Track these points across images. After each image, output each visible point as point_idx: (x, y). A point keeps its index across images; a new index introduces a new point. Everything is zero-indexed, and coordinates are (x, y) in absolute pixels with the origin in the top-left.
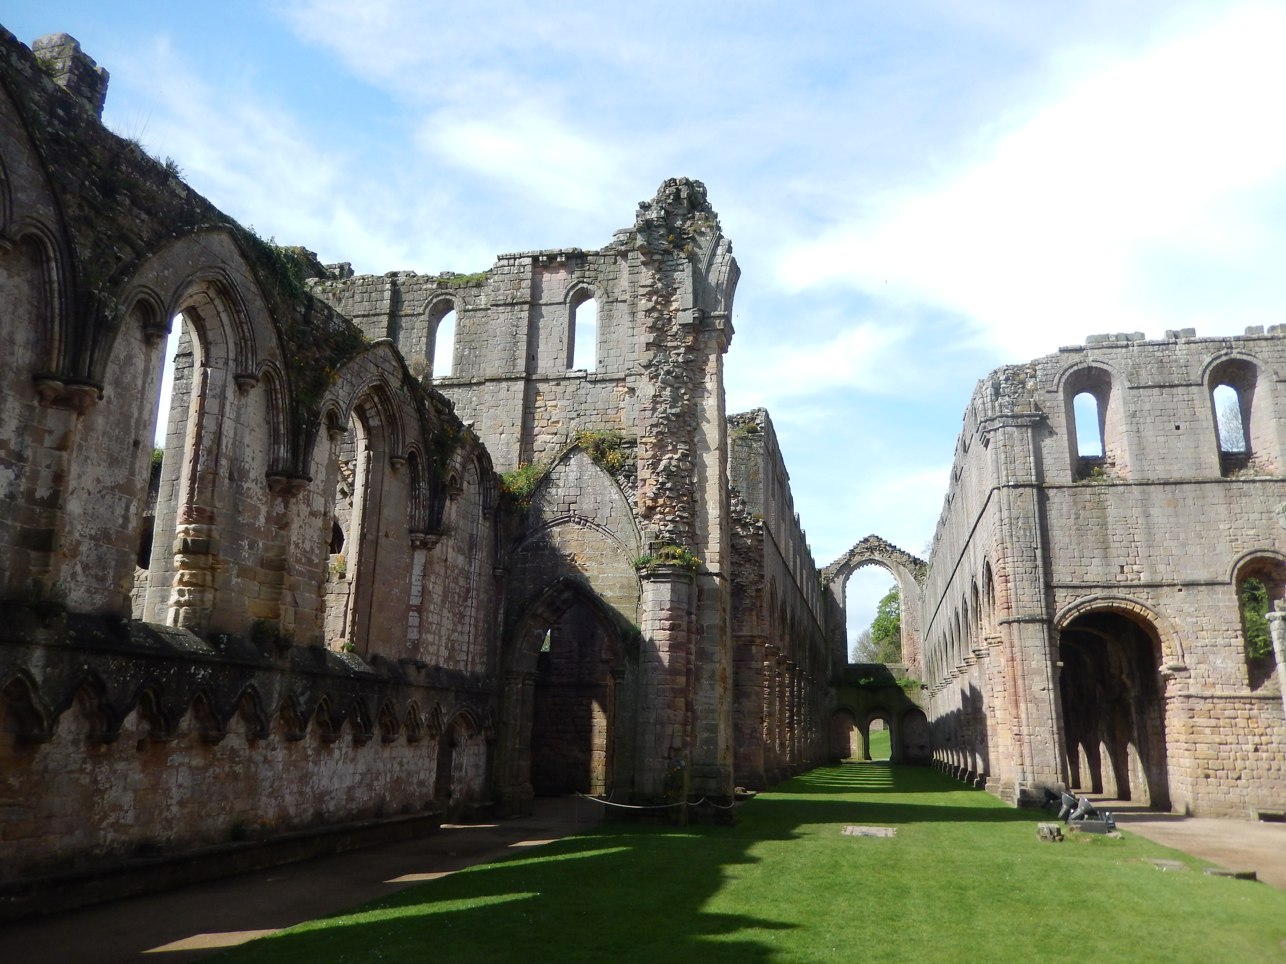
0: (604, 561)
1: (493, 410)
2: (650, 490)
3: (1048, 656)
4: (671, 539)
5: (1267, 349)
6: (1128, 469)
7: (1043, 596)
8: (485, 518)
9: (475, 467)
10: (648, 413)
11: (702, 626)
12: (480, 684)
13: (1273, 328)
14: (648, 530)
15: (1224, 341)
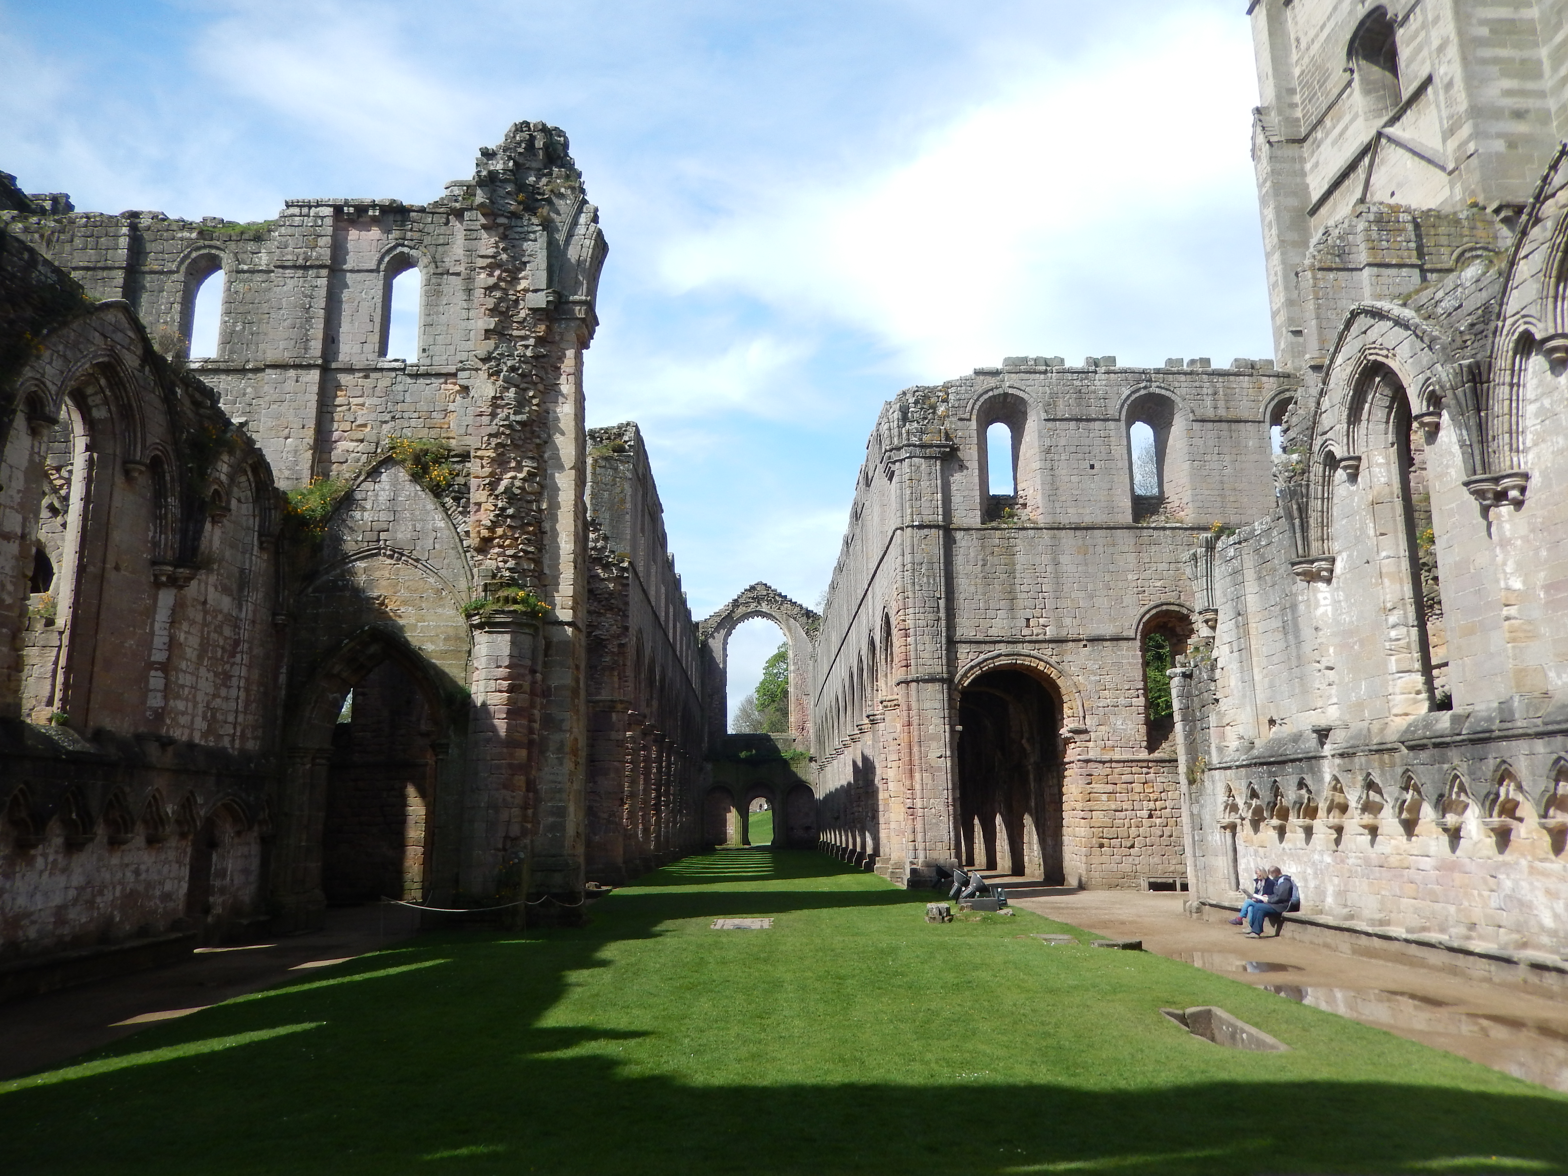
0: (424, 605)
1: (275, 406)
2: (486, 516)
3: (947, 719)
4: (512, 578)
5: (1185, 384)
6: (1040, 511)
7: (944, 652)
8: (261, 548)
9: (249, 480)
10: (486, 419)
11: (549, 688)
12: (252, 765)
13: (1192, 362)
14: (483, 567)
15: (1143, 373)
